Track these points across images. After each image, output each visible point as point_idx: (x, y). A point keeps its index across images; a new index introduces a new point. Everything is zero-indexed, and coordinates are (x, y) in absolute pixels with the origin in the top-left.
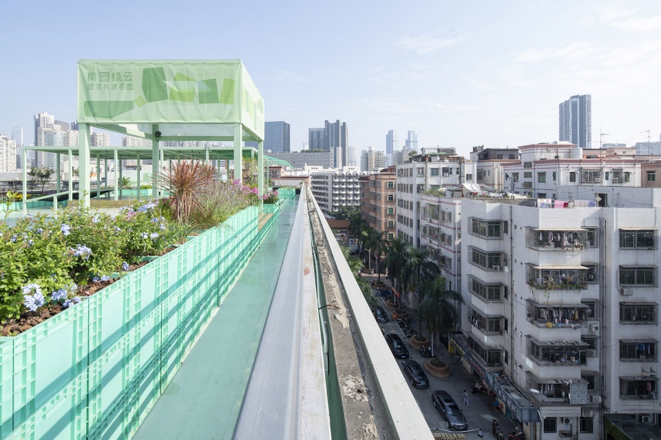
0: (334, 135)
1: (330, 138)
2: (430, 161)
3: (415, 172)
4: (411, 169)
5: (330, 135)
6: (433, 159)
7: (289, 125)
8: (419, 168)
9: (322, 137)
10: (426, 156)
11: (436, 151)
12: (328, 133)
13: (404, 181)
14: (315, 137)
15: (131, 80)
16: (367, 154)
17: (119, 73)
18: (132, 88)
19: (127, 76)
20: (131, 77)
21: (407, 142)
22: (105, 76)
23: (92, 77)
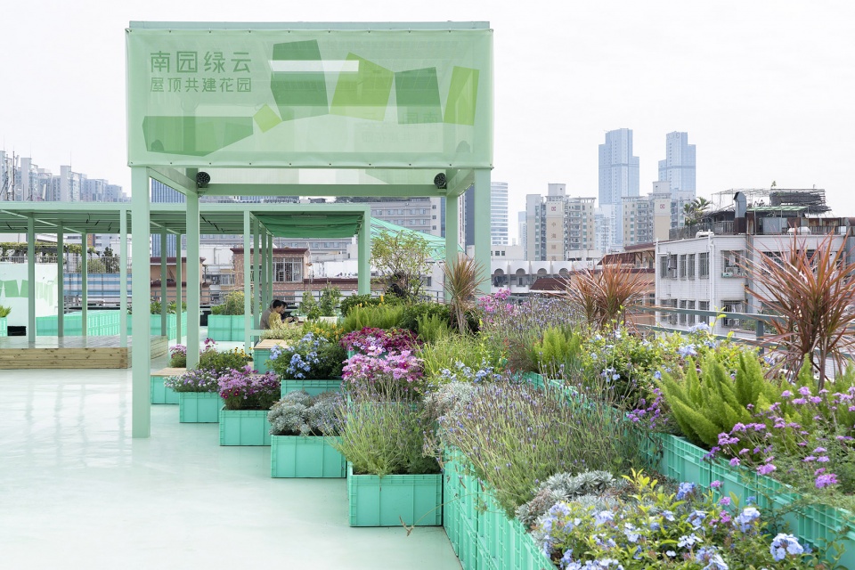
2: (760, 230)
3: (715, 265)
4: (704, 256)
6: (768, 223)
8: (727, 253)
10: (749, 215)
11: (767, 200)
13: (682, 290)
15: (247, 69)
16: (544, 206)
17: (221, 53)
18: (248, 87)
19: (239, 61)
20: (248, 63)
21: (664, 168)
22: (189, 60)
23: (160, 63)
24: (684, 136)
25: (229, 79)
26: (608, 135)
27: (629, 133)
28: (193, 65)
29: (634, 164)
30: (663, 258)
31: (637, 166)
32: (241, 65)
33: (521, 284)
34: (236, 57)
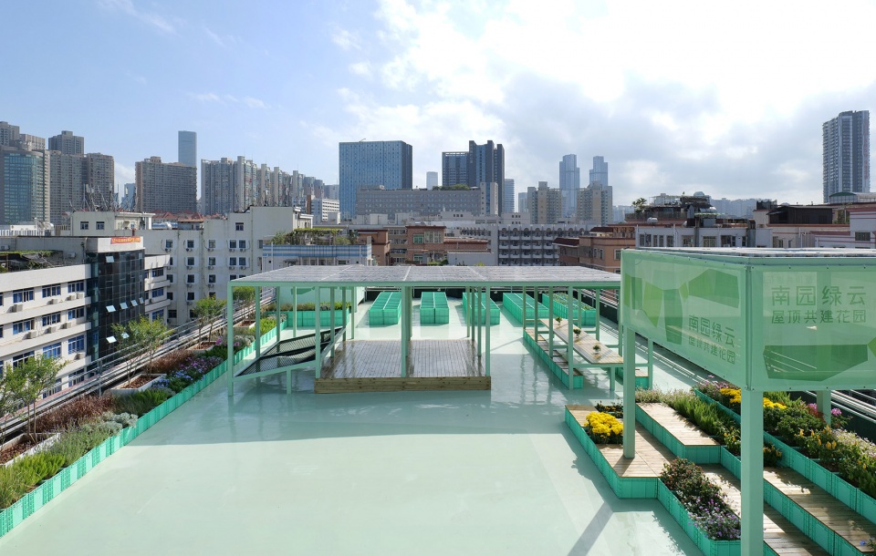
0: (484, 164)
1: (478, 167)
5: (478, 163)
7: (411, 147)
9: (463, 165)
10: (697, 218)
12: (474, 160)
14: (452, 165)
15: (862, 302)
16: (537, 192)
17: (838, 287)
18: (863, 318)
19: (855, 295)
20: (862, 296)
21: (592, 173)
22: (808, 294)
23: (781, 297)
24: (602, 158)
25: (846, 311)
26: (564, 157)
27: (575, 156)
28: (811, 299)
29: (577, 171)
30: (642, 236)
31: (579, 172)
32: (857, 299)
33: (537, 236)
34: (853, 291)
